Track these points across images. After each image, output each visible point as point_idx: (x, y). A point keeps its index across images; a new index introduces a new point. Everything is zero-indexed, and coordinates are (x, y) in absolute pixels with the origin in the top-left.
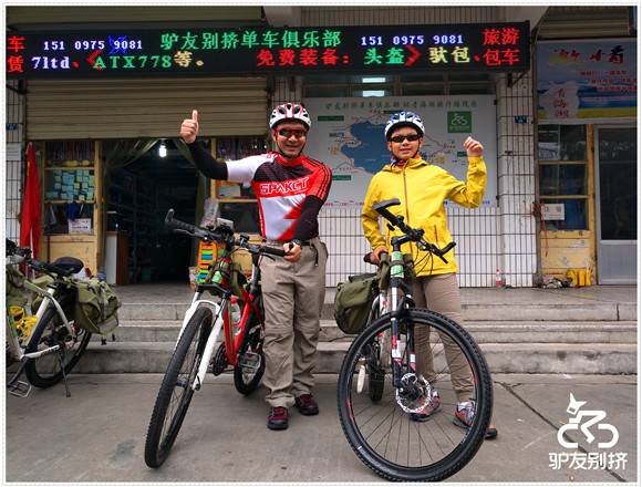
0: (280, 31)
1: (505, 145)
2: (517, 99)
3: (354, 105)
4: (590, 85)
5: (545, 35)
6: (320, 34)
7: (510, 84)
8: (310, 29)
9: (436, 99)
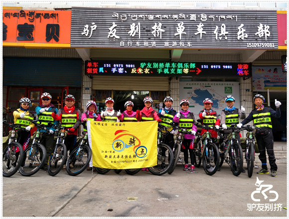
0: (177, 63)
1: (243, 98)
2: (246, 84)
3: (195, 84)
4: (268, 80)
5: (255, 65)
6: (189, 64)
7: (244, 79)
8: (186, 63)
9: (221, 83)
